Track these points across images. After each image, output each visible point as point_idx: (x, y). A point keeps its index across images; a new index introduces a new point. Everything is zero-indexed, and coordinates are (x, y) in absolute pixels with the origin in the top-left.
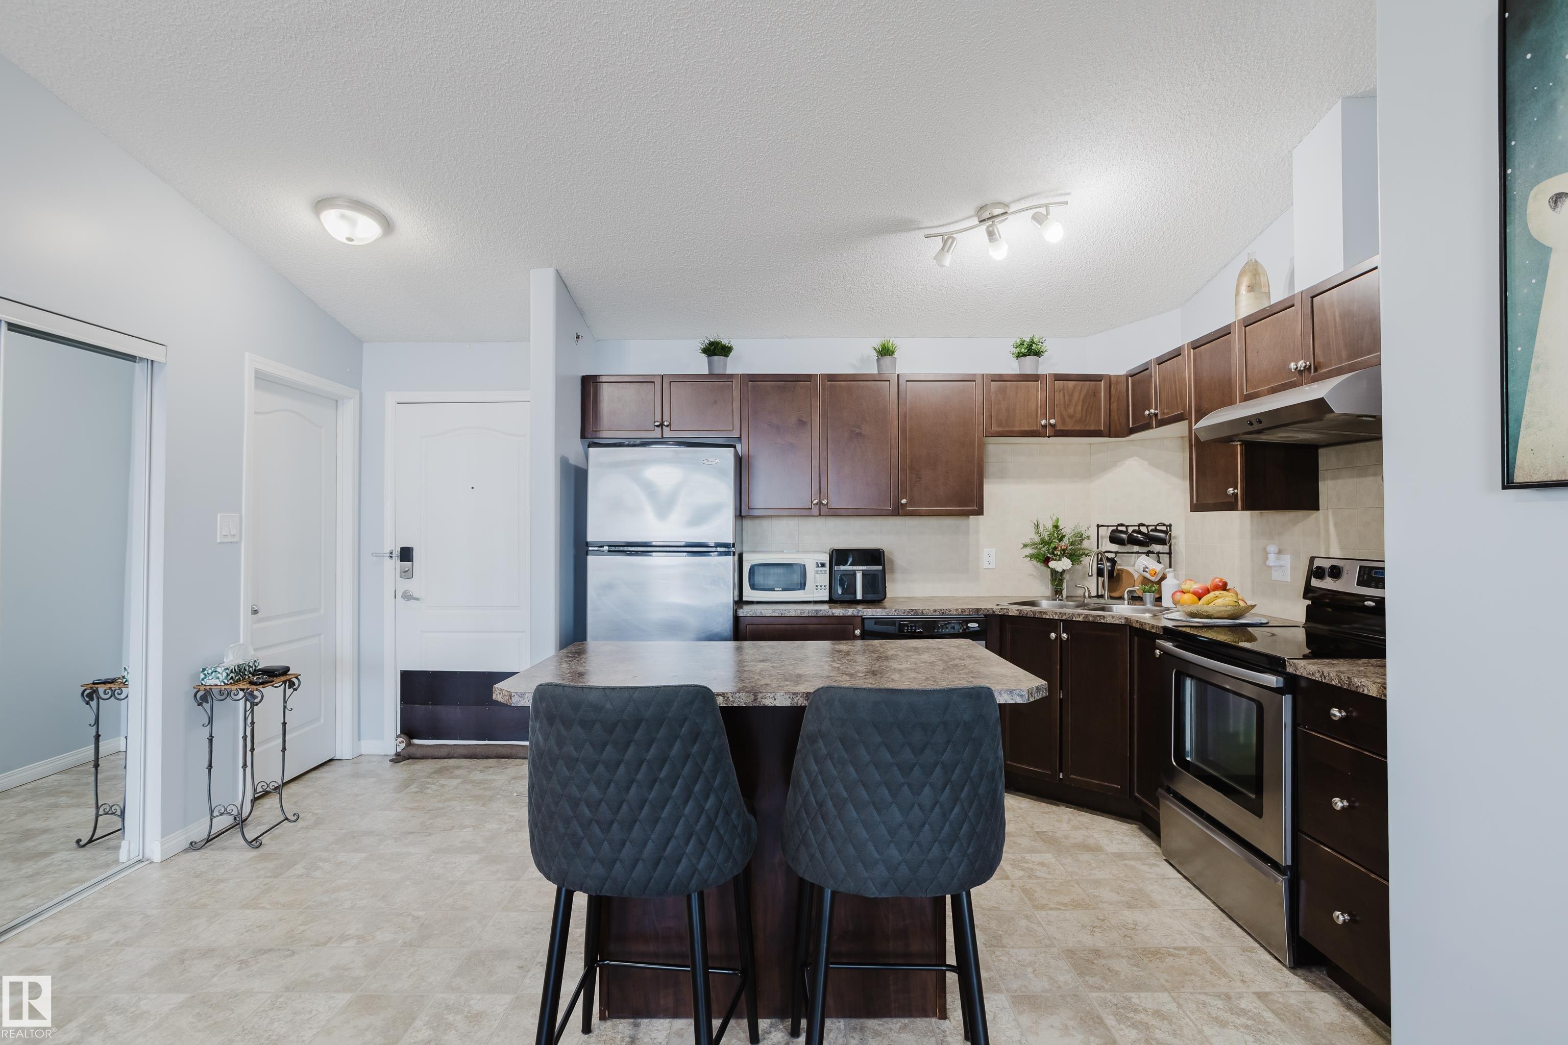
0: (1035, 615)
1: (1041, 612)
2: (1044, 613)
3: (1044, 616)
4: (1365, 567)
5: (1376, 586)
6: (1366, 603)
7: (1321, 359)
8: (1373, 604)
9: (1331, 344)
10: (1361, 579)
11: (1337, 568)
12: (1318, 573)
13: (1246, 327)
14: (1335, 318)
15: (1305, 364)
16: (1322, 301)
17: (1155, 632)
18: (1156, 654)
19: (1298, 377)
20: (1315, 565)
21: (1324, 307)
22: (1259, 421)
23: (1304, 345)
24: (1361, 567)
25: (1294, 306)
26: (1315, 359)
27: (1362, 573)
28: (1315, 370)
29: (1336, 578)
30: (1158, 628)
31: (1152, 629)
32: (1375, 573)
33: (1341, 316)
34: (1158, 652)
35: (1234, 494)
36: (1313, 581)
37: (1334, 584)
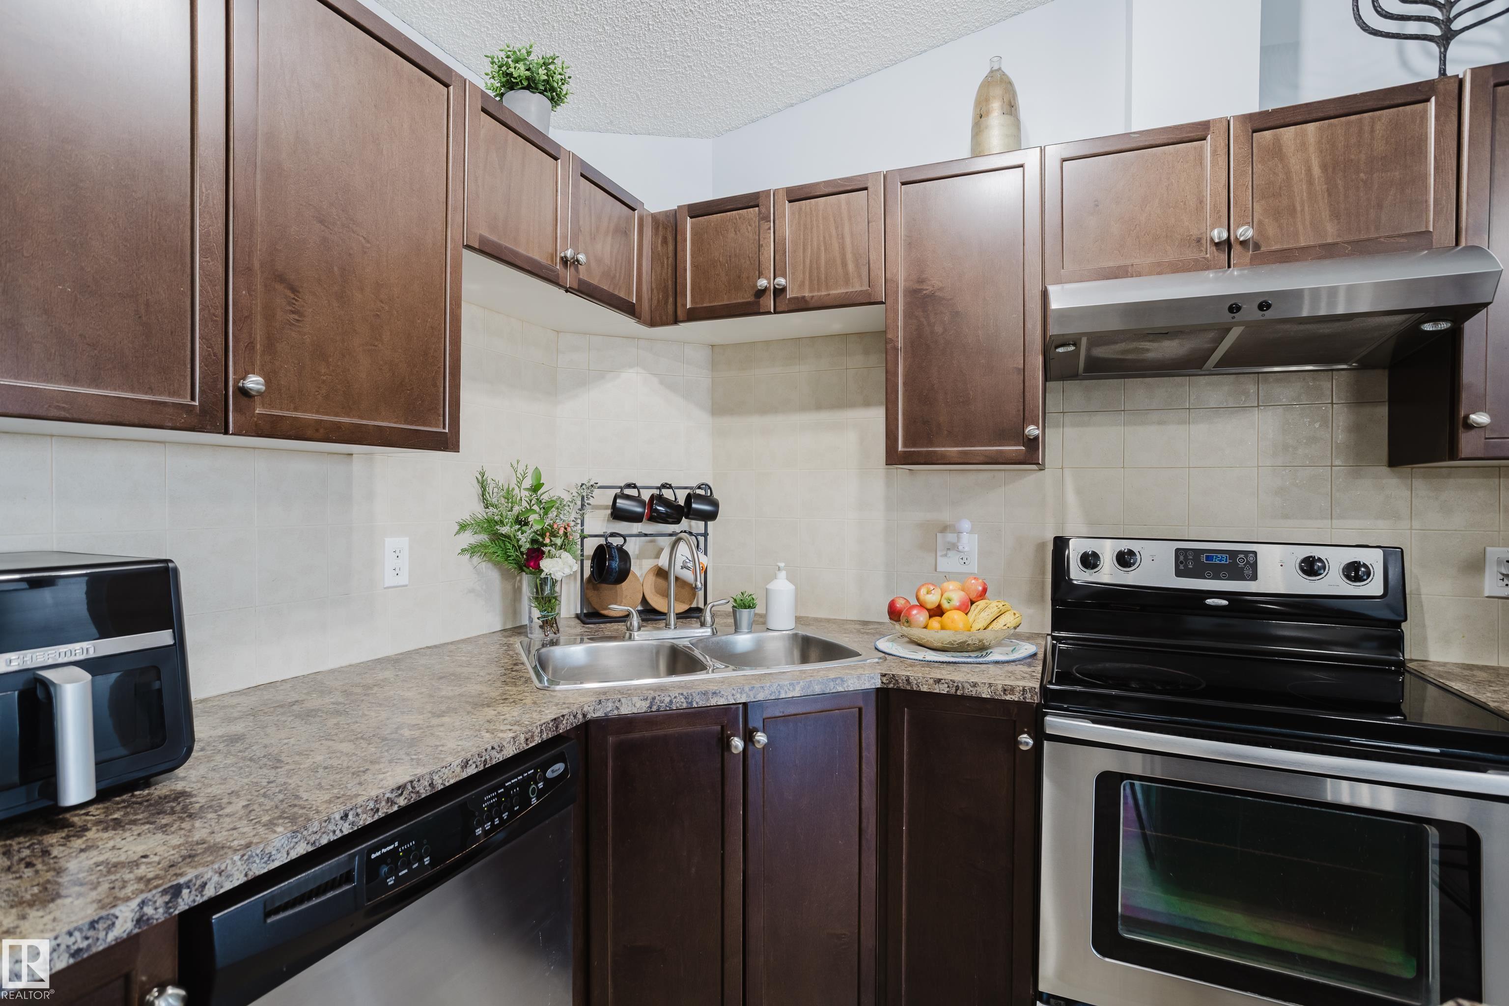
0: (691, 703)
1: (705, 694)
2: (714, 693)
3: (713, 702)
4: (1186, 550)
5: (1216, 577)
6: (1209, 601)
7: (1271, 230)
8: (1225, 602)
9: (1299, 208)
10: (1182, 567)
11: (1131, 553)
12: (1090, 561)
13: (1064, 160)
14: (1309, 170)
15: (1250, 233)
16: (1277, 140)
17: (1016, 699)
18: (1021, 743)
19: (1216, 253)
20: (1075, 551)
21: (1280, 150)
22: (1264, 306)
23: (1236, 203)
24: (1177, 550)
25: (1205, 139)
26: (1260, 228)
27: (1182, 558)
28: (1257, 246)
29: (1130, 567)
30: (1021, 693)
31: (1006, 695)
32: (1208, 558)
33: (1324, 167)
34: (1026, 741)
35: (1036, 438)
36: (1078, 574)
37: (1129, 575)
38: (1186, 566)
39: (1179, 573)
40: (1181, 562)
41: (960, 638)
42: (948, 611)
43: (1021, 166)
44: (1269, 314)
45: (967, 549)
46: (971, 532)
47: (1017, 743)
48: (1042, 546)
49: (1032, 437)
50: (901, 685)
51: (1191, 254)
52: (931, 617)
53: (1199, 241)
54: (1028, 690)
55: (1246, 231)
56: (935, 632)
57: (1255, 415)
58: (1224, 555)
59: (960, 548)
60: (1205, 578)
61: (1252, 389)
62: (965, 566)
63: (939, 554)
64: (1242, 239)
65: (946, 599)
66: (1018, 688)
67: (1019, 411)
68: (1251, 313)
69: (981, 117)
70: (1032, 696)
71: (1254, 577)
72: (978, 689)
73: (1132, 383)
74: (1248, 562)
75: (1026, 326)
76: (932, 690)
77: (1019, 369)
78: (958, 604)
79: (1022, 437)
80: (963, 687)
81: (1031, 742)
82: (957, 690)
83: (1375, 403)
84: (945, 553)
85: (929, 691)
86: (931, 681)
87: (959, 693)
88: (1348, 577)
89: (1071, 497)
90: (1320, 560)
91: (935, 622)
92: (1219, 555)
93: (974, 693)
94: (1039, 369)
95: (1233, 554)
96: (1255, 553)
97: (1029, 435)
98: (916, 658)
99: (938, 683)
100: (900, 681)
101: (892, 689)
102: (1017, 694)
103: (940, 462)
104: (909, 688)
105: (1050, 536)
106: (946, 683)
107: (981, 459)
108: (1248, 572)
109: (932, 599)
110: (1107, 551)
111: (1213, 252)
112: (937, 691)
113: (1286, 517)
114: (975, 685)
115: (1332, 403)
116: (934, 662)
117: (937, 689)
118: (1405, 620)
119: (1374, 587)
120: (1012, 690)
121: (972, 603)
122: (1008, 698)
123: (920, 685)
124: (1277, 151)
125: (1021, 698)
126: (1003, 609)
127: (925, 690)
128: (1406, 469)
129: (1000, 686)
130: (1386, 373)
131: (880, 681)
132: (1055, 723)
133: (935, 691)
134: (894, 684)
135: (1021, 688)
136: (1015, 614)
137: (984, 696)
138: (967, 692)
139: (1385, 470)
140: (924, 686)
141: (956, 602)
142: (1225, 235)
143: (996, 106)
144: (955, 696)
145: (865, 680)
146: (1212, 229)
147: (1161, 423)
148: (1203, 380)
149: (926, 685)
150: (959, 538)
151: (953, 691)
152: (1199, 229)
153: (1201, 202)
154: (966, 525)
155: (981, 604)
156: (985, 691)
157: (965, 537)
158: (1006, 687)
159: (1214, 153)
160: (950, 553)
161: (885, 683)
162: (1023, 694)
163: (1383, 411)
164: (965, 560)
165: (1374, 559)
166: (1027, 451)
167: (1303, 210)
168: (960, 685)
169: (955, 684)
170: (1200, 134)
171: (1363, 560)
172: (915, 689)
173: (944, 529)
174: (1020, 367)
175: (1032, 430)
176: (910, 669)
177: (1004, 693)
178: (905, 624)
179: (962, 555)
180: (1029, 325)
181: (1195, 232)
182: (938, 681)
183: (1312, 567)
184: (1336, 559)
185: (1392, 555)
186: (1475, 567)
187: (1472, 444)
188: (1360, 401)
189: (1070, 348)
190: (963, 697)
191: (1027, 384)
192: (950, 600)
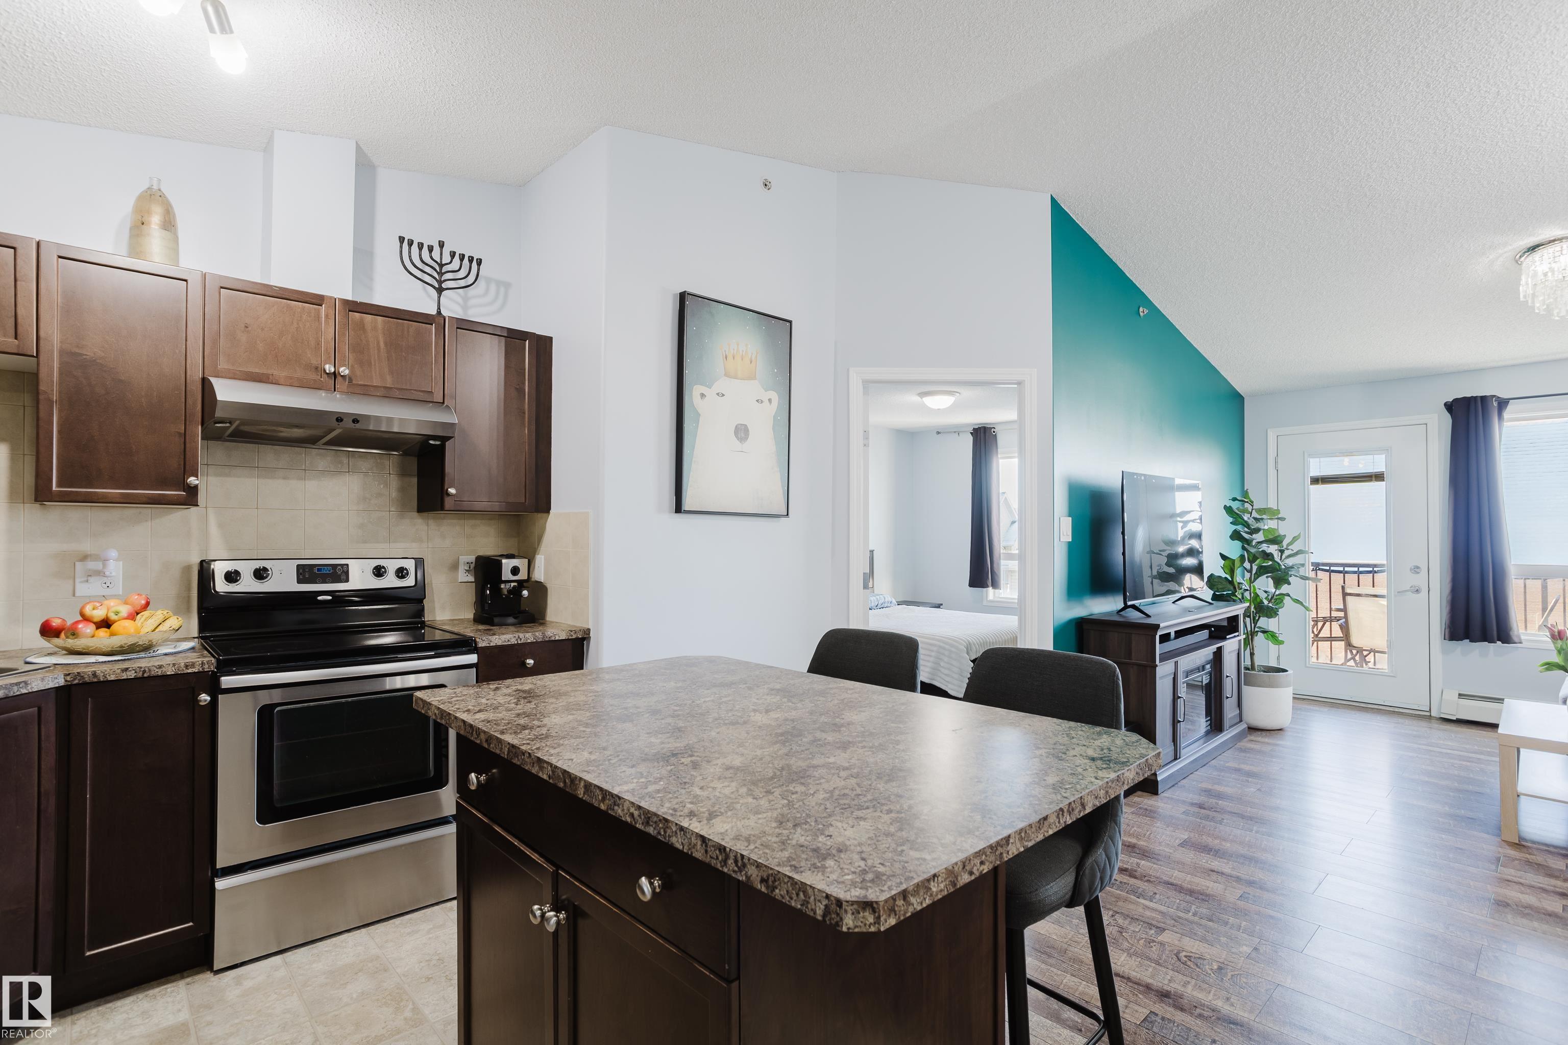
4: (304, 566)
5: (324, 582)
6: (320, 598)
7: (358, 372)
8: (329, 598)
9: (373, 364)
10: (301, 577)
11: (265, 569)
12: (232, 577)
13: (222, 288)
14: (378, 343)
15: (347, 372)
16: (362, 320)
17: (196, 671)
18: (201, 701)
19: (327, 379)
20: (220, 569)
21: (364, 327)
22: (355, 421)
23: (338, 351)
24: (298, 566)
25: (321, 306)
26: (352, 369)
27: (301, 571)
28: (350, 380)
29: (264, 579)
31: (188, 669)
32: (318, 570)
33: (386, 344)
34: (205, 698)
35: (196, 487)
36: (221, 586)
37: (261, 585)
38: (304, 576)
39: (300, 581)
40: (301, 574)
41: (131, 641)
42: (116, 622)
43: (186, 280)
44: (358, 426)
45: (114, 574)
46: (116, 560)
47: (196, 701)
48: (187, 569)
50: (87, 680)
51: (312, 376)
52: (97, 628)
53: (317, 368)
54: (206, 663)
55: (345, 370)
56: (103, 639)
57: (347, 478)
58: (329, 568)
59: (107, 573)
60: (317, 583)
61: (345, 461)
62: (108, 589)
63: (78, 580)
64: (342, 374)
65: (113, 612)
66: (198, 663)
67: (179, 465)
68: (348, 425)
69: (143, 224)
70: (209, 666)
71: (347, 580)
72: (164, 669)
73: (262, 447)
74: (343, 571)
75: (187, 402)
76: (119, 678)
77: (180, 434)
78: (126, 615)
79: (182, 485)
80: (150, 670)
81: (208, 698)
82: (143, 674)
83: (410, 475)
84: (85, 579)
85: (117, 679)
86: (119, 671)
87: (145, 675)
88: (398, 576)
89: (214, 530)
90: (384, 567)
91: (103, 632)
92: (325, 568)
93: (159, 673)
94: (199, 435)
95: (334, 566)
96: (347, 565)
97: (192, 484)
98: (89, 662)
99: (126, 671)
100: (85, 677)
101: (77, 684)
102: (197, 667)
103: (101, 501)
104: (95, 680)
105: (195, 560)
106: (133, 670)
107: (144, 500)
108: (343, 577)
109: (99, 614)
110: (246, 569)
111: (325, 379)
112: (125, 677)
113: (365, 542)
114: (160, 667)
115: (390, 474)
116: (108, 662)
117: (124, 676)
118: (425, 598)
119: (410, 581)
120: (193, 665)
121: (138, 614)
122: (189, 671)
123: (107, 676)
124: (361, 326)
125: (201, 669)
126: (167, 615)
127: (112, 679)
128: (425, 514)
129: (183, 664)
130: (416, 459)
131: (65, 681)
132: (227, 681)
133: (123, 678)
134: (79, 680)
135: (200, 662)
136: (177, 618)
137: (168, 673)
138: (153, 673)
139: (416, 514)
141: (124, 613)
142: (333, 370)
143: (155, 220)
144: (143, 678)
145: (49, 681)
146: (325, 364)
147: (285, 478)
148: (314, 452)
149: (113, 675)
150: (104, 566)
151: (140, 675)
152: (317, 361)
153: (318, 344)
154: (113, 554)
155: (146, 614)
156: (170, 670)
157: (112, 564)
158: (187, 664)
159: (327, 316)
160: (93, 579)
161: (70, 682)
162: (202, 666)
163: (415, 480)
164: (108, 584)
165: (410, 565)
166: (187, 496)
167: (375, 365)
168: (145, 671)
169: (142, 669)
170: (318, 302)
171: (405, 566)
172: (102, 680)
173: (84, 558)
175: (192, 480)
176: (90, 669)
177: (186, 669)
178: (71, 637)
179: (105, 580)
180: (189, 401)
181: (315, 362)
182: (126, 670)
183: (379, 572)
184: (392, 566)
185: (419, 562)
186: (455, 567)
187: (448, 503)
188: (403, 473)
189: (228, 425)
190: (149, 677)
191: (188, 445)
192: (117, 613)
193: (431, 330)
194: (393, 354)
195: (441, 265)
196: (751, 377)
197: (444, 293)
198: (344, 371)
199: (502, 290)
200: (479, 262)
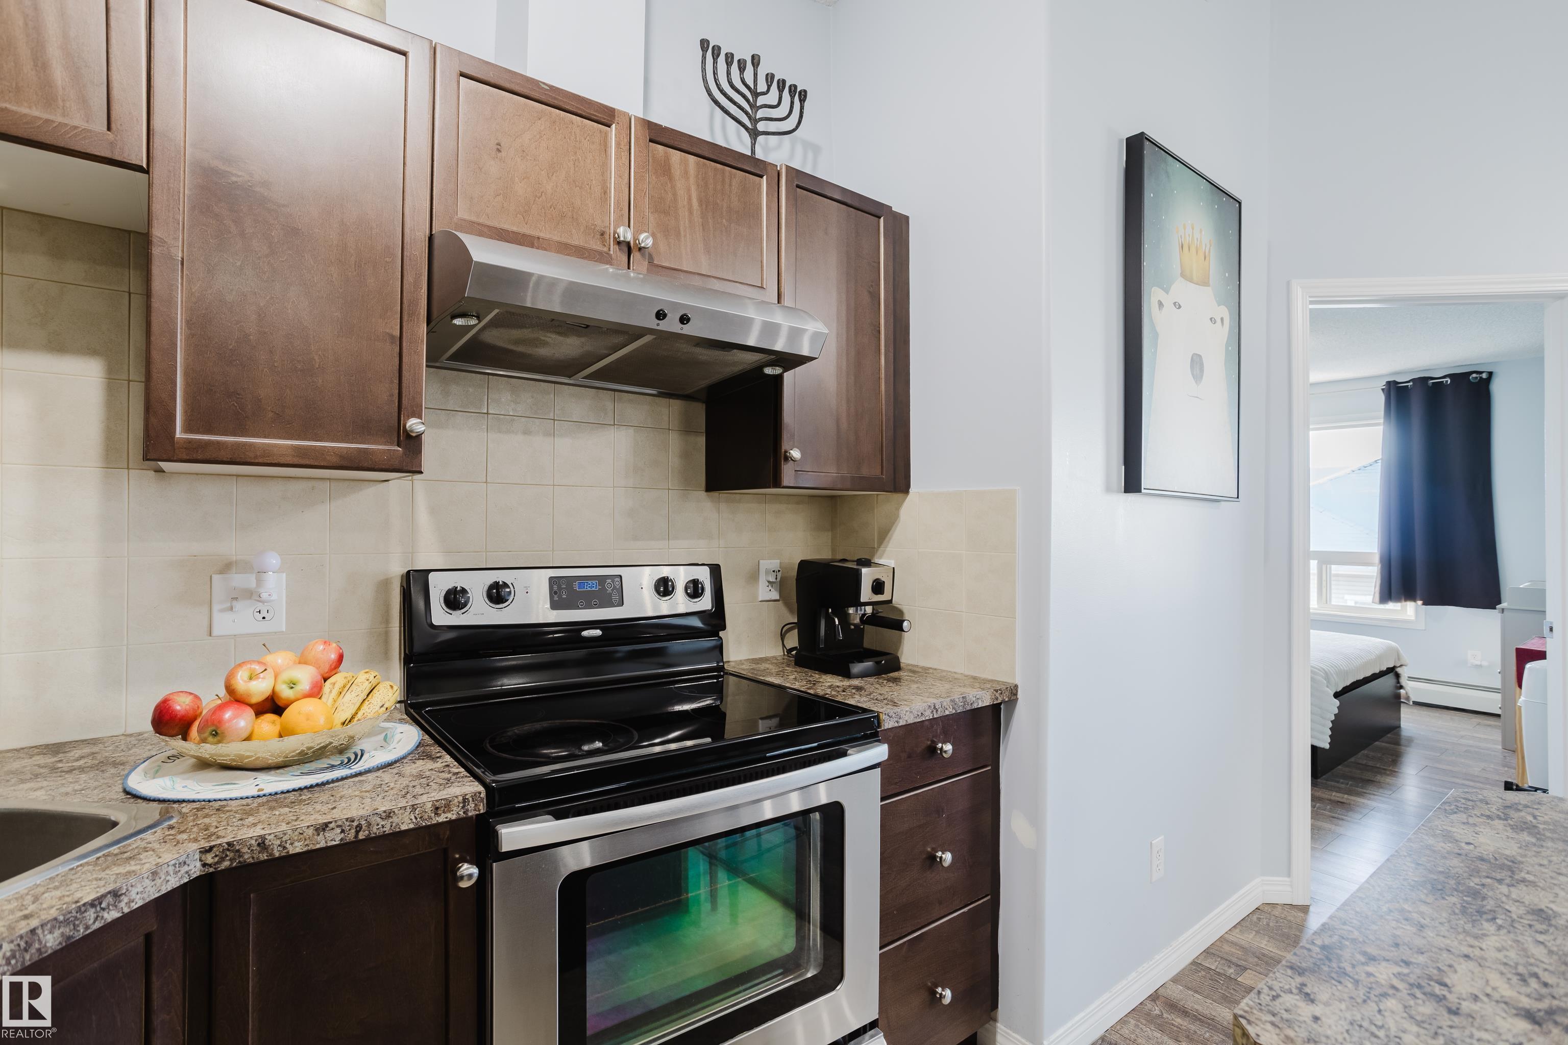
4: (559, 578)
5: (589, 606)
6: (585, 633)
7: (662, 245)
8: (598, 632)
9: (682, 233)
10: (556, 598)
11: (504, 586)
12: (454, 601)
13: (461, 74)
14: (690, 197)
15: (650, 243)
16: (667, 158)
17: (454, 817)
18: (462, 878)
19: (621, 254)
20: (439, 585)
21: (670, 169)
22: (684, 319)
23: (635, 207)
24: (551, 579)
25: (609, 126)
26: (655, 239)
27: (555, 588)
28: (653, 259)
29: (503, 602)
30: (461, 805)
32: (580, 586)
33: (700, 202)
34: (469, 870)
35: (419, 437)
36: (440, 615)
37: (499, 612)
38: (560, 597)
39: (555, 605)
40: (556, 593)
41: (320, 742)
42: (292, 702)
43: (402, 53)
44: (686, 329)
45: (274, 597)
46: (279, 571)
47: (453, 878)
48: (385, 584)
49: (414, 435)
50: (246, 857)
51: (594, 243)
52: (258, 716)
53: (603, 233)
54: (471, 799)
55: (647, 238)
56: (269, 741)
57: (608, 434)
58: (594, 582)
59: (264, 596)
60: (578, 608)
61: (609, 405)
62: (264, 622)
63: (216, 607)
64: (643, 246)
65: (285, 682)
66: (456, 800)
67: (392, 395)
68: (671, 325)
70: (476, 805)
71: (621, 603)
74: (615, 587)
76: (312, 847)
77: (392, 337)
78: (307, 688)
79: (397, 434)
80: (369, 824)
81: (475, 871)
82: (357, 832)
83: (696, 433)
84: (229, 605)
85: (305, 849)
86: (310, 831)
87: (361, 836)
88: (689, 594)
89: (423, 518)
90: (669, 580)
91: (268, 724)
92: (590, 582)
93: (387, 829)
94: (422, 341)
95: (602, 579)
96: (620, 577)
97: (412, 431)
98: (244, 795)
99: (324, 830)
100: (245, 850)
101: (229, 870)
102: (455, 809)
103: (260, 460)
104: (264, 857)
105: (397, 570)
106: (338, 826)
107: (334, 460)
108: (615, 597)
109: (259, 689)
110: (476, 586)
111: (616, 252)
112: (322, 844)
113: (637, 538)
114: (389, 814)
115: (668, 429)
116: (282, 793)
117: (320, 842)
118: (724, 626)
119: (705, 603)
120: (447, 805)
121: (325, 680)
122: (442, 819)
123: (288, 846)
124: (665, 169)
125: (461, 813)
126: (374, 682)
127: (298, 850)
128: (724, 495)
129: (429, 805)
131: (198, 864)
132: (511, 837)
133: (318, 846)
134: (230, 860)
135: (461, 798)
136: (392, 687)
137: (404, 827)
138: (375, 831)
139: (703, 494)
140: (296, 844)
141: (305, 685)
142: (629, 237)
144: (357, 843)
145: (168, 873)
146: (615, 225)
147: (527, 432)
148: (570, 390)
149: (299, 841)
150: (259, 582)
151: (351, 836)
152: (603, 221)
153: (605, 193)
154: (273, 560)
155: (338, 679)
156: (407, 820)
157: (271, 579)
158: (437, 804)
159: (618, 146)
160: (238, 605)
161: (210, 866)
162: (463, 807)
163: (702, 441)
164: (264, 614)
165: (703, 576)
166: (405, 454)
167: (685, 236)
168: (363, 822)
169: (355, 824)
170: (606, 118)
171: (697, 578)
172: (277, 855)
173: (226, 567)
174: (394, 333)
175: (414, 424)
176: (251, 819)
177: (436, 814)
178: (211, 739)
179: (260, 606)
180: (409, 278)
181: (598, 224)
182: (323, 828)
183: (664, 587)
184: (681, 577)
185: (715, 570)
186: (753, 577)
187: (788, 475)
188: (687, 429)
189: (473, 322)
190: (368, 839)
191: (405, 359)
192: (292, 685)
193: (760, 185)
194: (710, 221)
195: (756, 95)
196: (1205, 283)
197: (761, 139)
198: (646, 240)
199: (810, 155)
200: (803, 96)
